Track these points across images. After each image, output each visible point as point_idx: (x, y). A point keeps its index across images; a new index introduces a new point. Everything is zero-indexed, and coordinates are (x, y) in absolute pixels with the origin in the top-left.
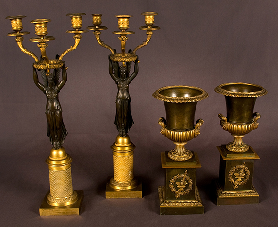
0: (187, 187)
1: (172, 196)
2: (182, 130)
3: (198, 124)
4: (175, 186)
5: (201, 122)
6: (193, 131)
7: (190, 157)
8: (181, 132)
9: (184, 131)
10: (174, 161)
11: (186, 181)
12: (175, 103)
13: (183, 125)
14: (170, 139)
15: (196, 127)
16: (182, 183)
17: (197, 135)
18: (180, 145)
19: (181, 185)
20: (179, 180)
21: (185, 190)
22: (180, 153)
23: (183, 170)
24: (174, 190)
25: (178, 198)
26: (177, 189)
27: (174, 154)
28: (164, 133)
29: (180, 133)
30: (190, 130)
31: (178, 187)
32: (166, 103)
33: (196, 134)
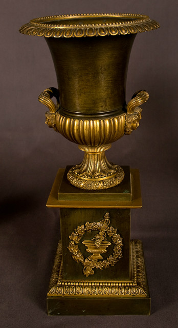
0: (110, 251)
1: (76, 271)
2: (91, 115)
3: (133, 102)
4: (82, 248)
5: (140, 96)
6: (122, 119)
7: (118, 182)
8: (89, 119)
9: (96, 118)
10: (78, 189)
11: (108, 238)
12: (62, 39)
13: (95, 103)
14: (67, 137)
15: (128, 109)
16: (98, 243)
17: (133, 128)
18: (94, 153)
19: (97, 248)
20: (91, 235)
21: (105, 258)
22: (93, 172)
23: (98, 214)
24: (78, 256)
25: (90, 275)
26: (86, 255)
27: (80, 173)
28: (52, 122)
29: (86, 123)
30: (113, 114)
31: (89, 250)
32: (51, 41)
33: (129, 126)
